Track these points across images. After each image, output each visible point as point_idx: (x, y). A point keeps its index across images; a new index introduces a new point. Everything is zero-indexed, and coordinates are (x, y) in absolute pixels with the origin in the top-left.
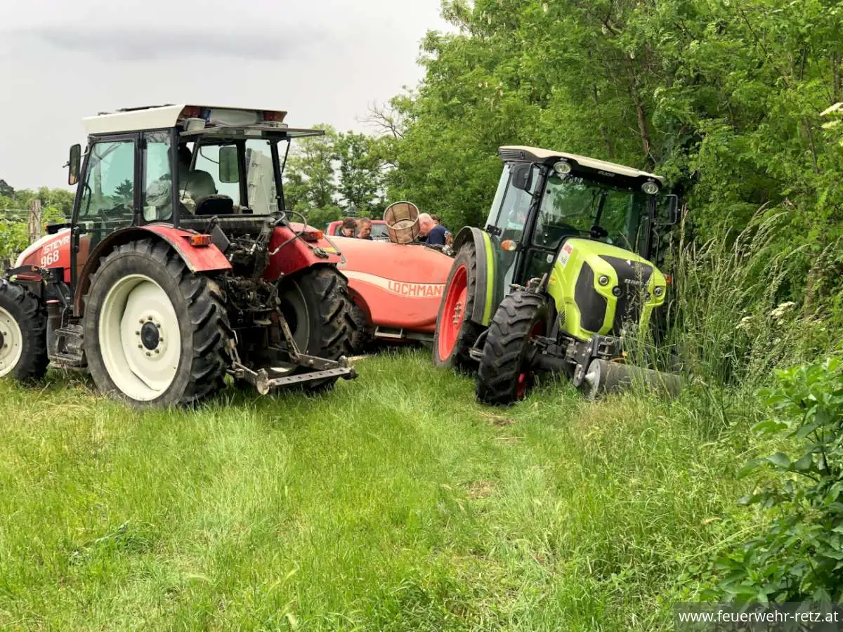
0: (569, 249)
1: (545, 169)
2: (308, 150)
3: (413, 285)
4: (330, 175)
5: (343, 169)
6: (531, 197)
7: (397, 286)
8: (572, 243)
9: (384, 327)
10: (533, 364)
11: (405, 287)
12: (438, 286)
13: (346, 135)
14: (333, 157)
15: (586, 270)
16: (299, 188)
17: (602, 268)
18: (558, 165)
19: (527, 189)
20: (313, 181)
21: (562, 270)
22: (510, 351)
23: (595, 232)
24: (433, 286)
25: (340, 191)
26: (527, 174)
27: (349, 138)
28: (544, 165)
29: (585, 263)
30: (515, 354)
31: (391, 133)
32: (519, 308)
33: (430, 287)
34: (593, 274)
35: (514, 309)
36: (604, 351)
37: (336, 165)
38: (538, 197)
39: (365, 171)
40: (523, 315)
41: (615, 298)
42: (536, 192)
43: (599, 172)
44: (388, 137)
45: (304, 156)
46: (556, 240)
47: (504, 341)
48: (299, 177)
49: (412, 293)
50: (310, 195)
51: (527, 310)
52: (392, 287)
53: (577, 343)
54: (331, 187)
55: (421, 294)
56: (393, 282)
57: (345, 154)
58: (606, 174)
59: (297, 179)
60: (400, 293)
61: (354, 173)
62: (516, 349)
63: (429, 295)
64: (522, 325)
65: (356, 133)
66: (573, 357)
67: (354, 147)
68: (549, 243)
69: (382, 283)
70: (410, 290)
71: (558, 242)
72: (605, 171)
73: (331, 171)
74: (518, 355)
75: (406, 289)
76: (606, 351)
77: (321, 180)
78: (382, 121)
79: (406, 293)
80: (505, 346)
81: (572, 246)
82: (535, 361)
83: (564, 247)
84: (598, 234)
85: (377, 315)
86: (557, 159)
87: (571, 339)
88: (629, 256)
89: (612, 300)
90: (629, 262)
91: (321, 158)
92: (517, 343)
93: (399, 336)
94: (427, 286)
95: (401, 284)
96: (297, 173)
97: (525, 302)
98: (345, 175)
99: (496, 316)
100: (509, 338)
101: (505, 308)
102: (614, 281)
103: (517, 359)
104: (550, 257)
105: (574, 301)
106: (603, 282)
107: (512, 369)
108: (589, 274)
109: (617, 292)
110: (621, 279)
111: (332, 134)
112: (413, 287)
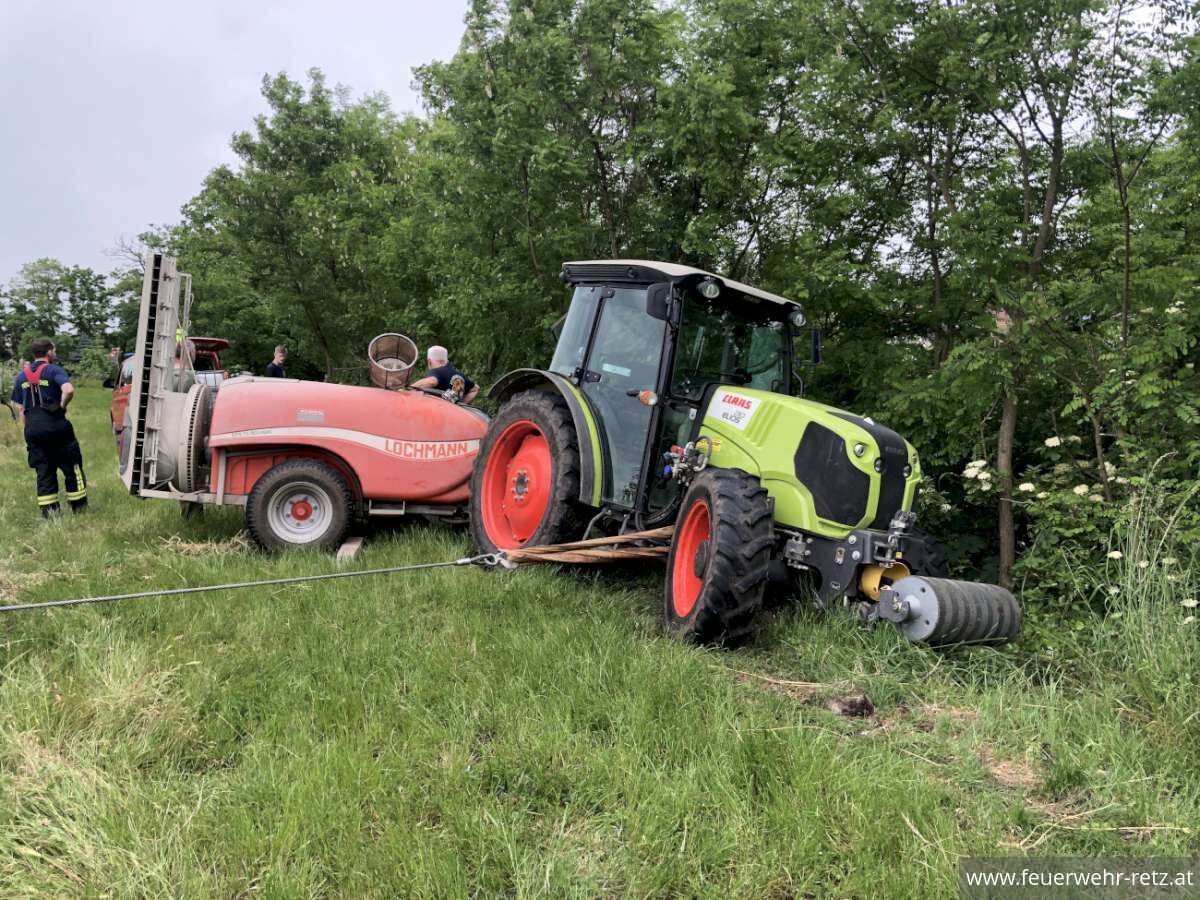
3: (419, 445)
4: (59, 306)
5: (72, 300)
7: (398, 446)
9: (379, 502)
11: (408, 447)
12: (452, 444)
14: (61, 289)
16: (24, 316)
19: (670, 318)
20: (41, 311)
24: (446, 444)
25: (71, 321)
27: (76, 273)
33: (442, 447)
36: (883, 555)
37: (64, 296)
39: (95, 303)
43: (745, 298)
45: (28, 287)
48: (24, 307)
49: (419, 454)
52: (391, 447)
53: (809, 540)
54: (60, 317)
55: (430, 455)
56: (391, 442)
57: (72, 287)
59: (21, 309)
60: (403, 455)
61: (82, 304)
63: (441, 457)
66: (802, 560)
67: (81, 281)
69: (377, 443)
70: (416, 450)
72: (752, 296)
73: (59, 302)
75: (410, 450)
76: (888, 556)
77: (49, 310)
79: (410, 455)
85: (369, 486)
87: (797, 534)
89: (876, 479)
91: (48, 290)
93: (401, 512)
94: (438, 444)
95: (403, 443)
96: (22, 302)
98: (74, 306)
102: (873, 452)
104: (690, 411)
111: (57, 268)
112: (419, 447)
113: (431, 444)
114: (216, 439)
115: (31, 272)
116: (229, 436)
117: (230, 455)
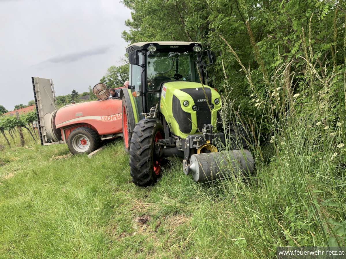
0: (165, 89)
1: (144, 52)
2: (111, 73)
3: (111, 116)
6: (141, 67)
7: (105, 118)
8: (166, 85)
9: (105, 136)
10: (160, 156)
11: (108, 118)
12: (121, 114)
13: (118, 67)
14: (117, 73)
15: (175, 100)
16: (111, 82)
17: (183, 97)
18: (149, 48)
19: (137, 64)
21: (164, 101)
22: (144, 157)
23: (176, 77)
26: (135, 56)
27: (120, 68)
28: (143, 50)
29: (174, 96)
30: (147, 158)
31: (126, 63)
32: (144, 131)
33: (118, 115)
34: (179, 101)
35: (141, 132)
36: (196, 144)
38: (145, 66)
40: (147, 134)
41: (195, 112)
42: (143, 64)
43: (171, 47)
44: (126, 65)
45: (110, 74)
46: (159, 85)
47: (138, 152)
49: (112, 119)
50: (115, 83)
51: (149, 130)
52: (103, 119)
53: (181, 140)
55: (115, 119)
56: (103, 117)
57: (120, 72)
58: (174, 47)
60: (107, 120)
61: (123, 75)
62: (147, 155)
63: (119, 119)
64: (147, 140)
65: (121, 66)
66: (180, 147)
67: (121, 70)
68: (156, 88)
69: (99, 118)
70: (111, 118)
71: (160, 87)
72: (173, 46)
73: (118, 76)
74: (149, 158)
76: (198, 145)
77: (116, 79)
78: (123, 61)
79: (109, 120)
80: (141, 155)
81: (166, 88)
82: (161, 154)
83: (163, 89)
84: (178, 78)
86: (148, 45)
87: (177, 138)
88: (196, 86)
89: (194, 114)
90: (197, 89)
91: (115, 74)
92: (147, 152)
93: (112, 137)
95: (106, 117)
96: (110, 79)
97: (147, 126)
98: (121, 77)
99: (132, 138)
100: (141, 150)
101: (136, 133)
102: (192, 103)
103: (149, 161)
104: (158, 95)
105: (173, 117)
106: (186, 105)
107: (148, 166)
108: (178, 102)
109: (195, 108)
110: (195, 100)
111: (115, 68)
112: (111, 117)
113: (115, 115)
114: (57, 126)
115: (109, 70)
116: (60, 124)
117: (65, 129)
